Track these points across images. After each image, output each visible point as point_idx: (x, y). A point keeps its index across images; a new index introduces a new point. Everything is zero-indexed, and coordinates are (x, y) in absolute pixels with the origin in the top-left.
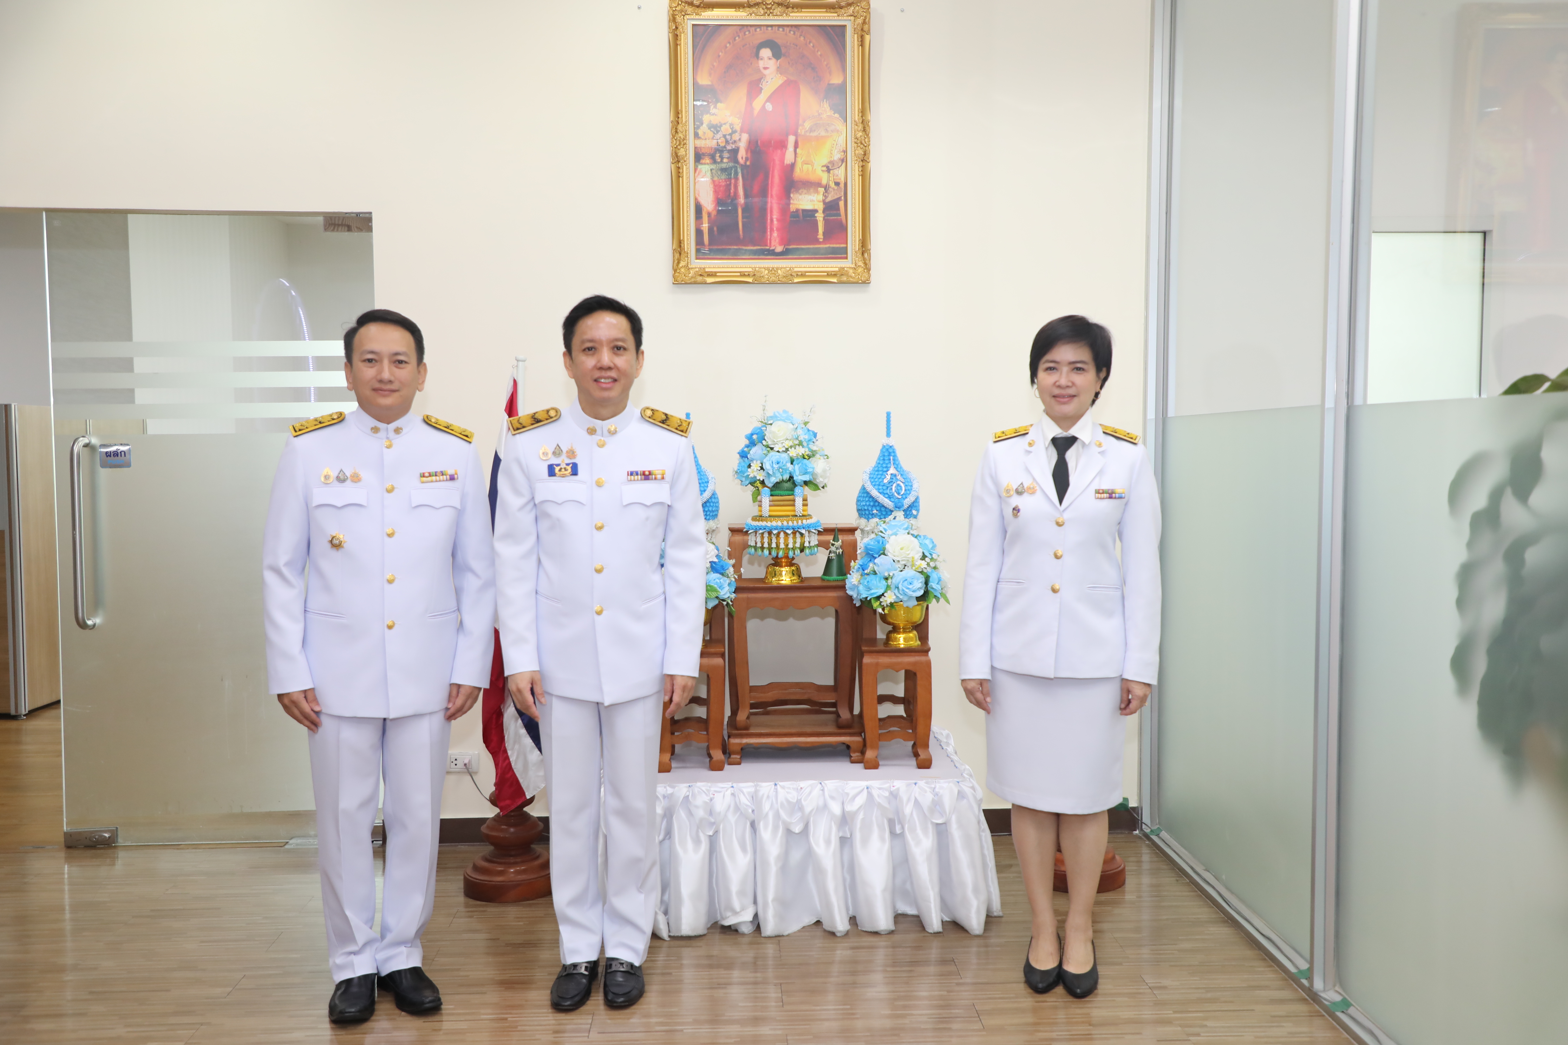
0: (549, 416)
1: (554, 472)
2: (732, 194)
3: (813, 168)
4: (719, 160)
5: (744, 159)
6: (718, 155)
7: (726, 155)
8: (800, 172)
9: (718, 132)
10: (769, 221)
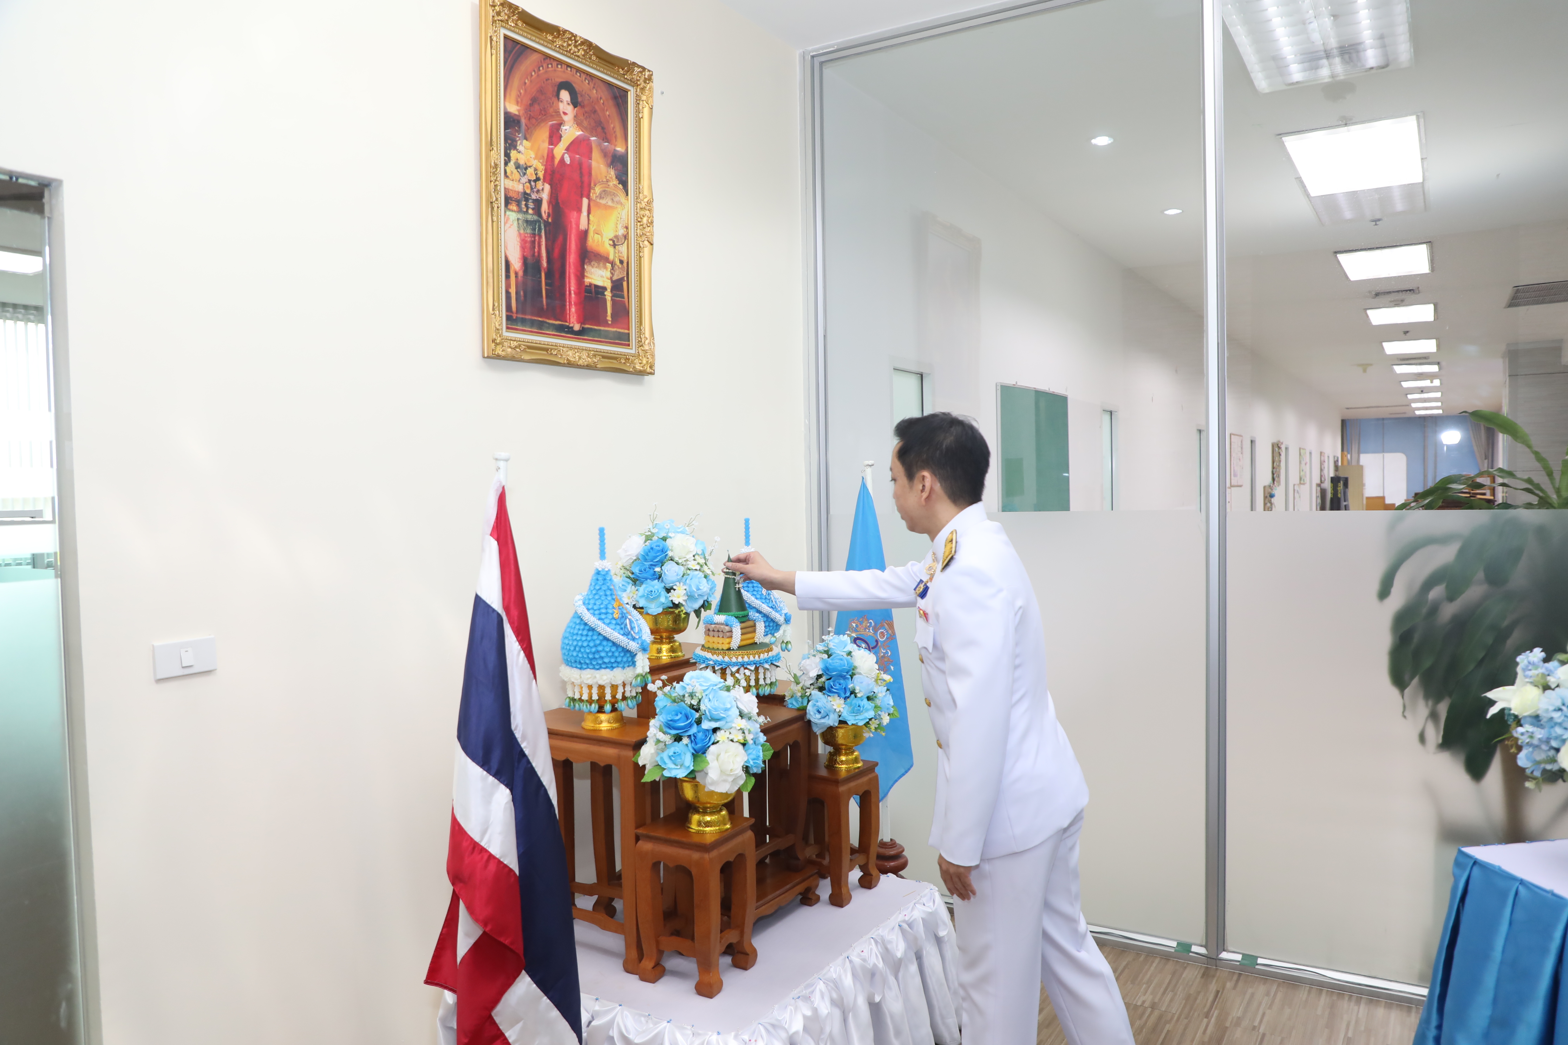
2: (536, 254)
3: (602, 240)
4: (525, 210)
5: (547, 215)
6: (524, 203)
7: (531, 205)
8: (593, 241)
9: (525, 174)
10: (568, 292)
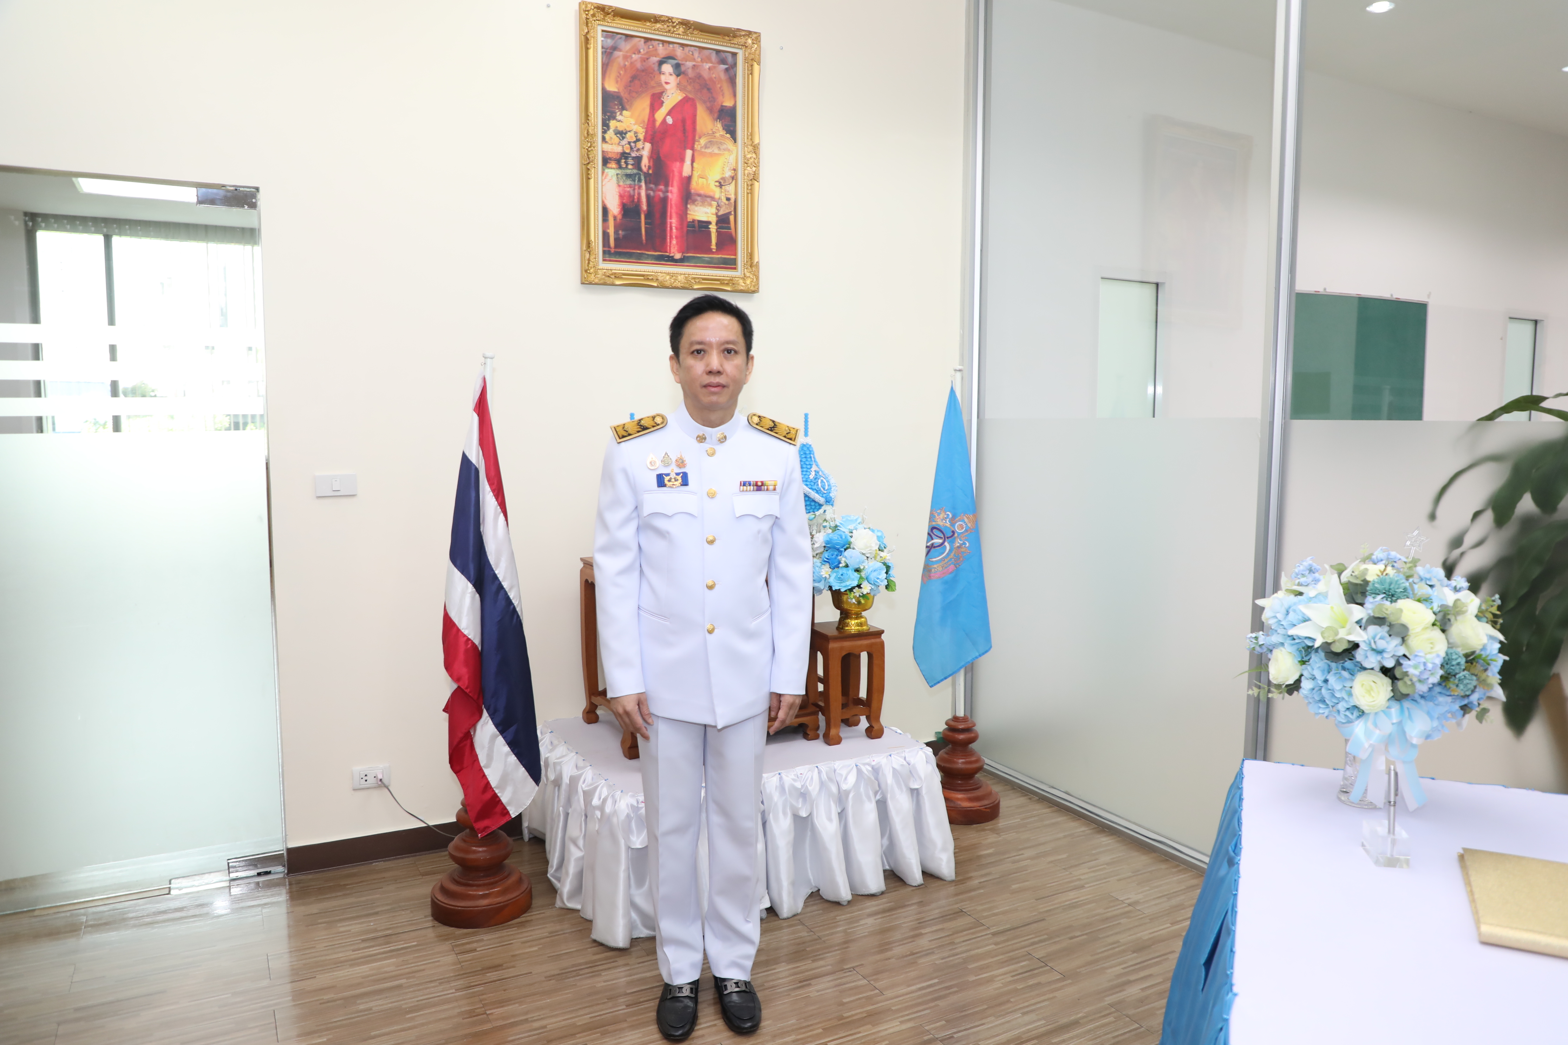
0: (656, 423)
1: (664, 482)
2: (636, 200)
3: (707, 182)
4: (624, 166)
5: (647, 168)
6: (623, 161)
7: (630, 161)
8: (697, 184)
9: (623, 138)
10: (669, 229)
